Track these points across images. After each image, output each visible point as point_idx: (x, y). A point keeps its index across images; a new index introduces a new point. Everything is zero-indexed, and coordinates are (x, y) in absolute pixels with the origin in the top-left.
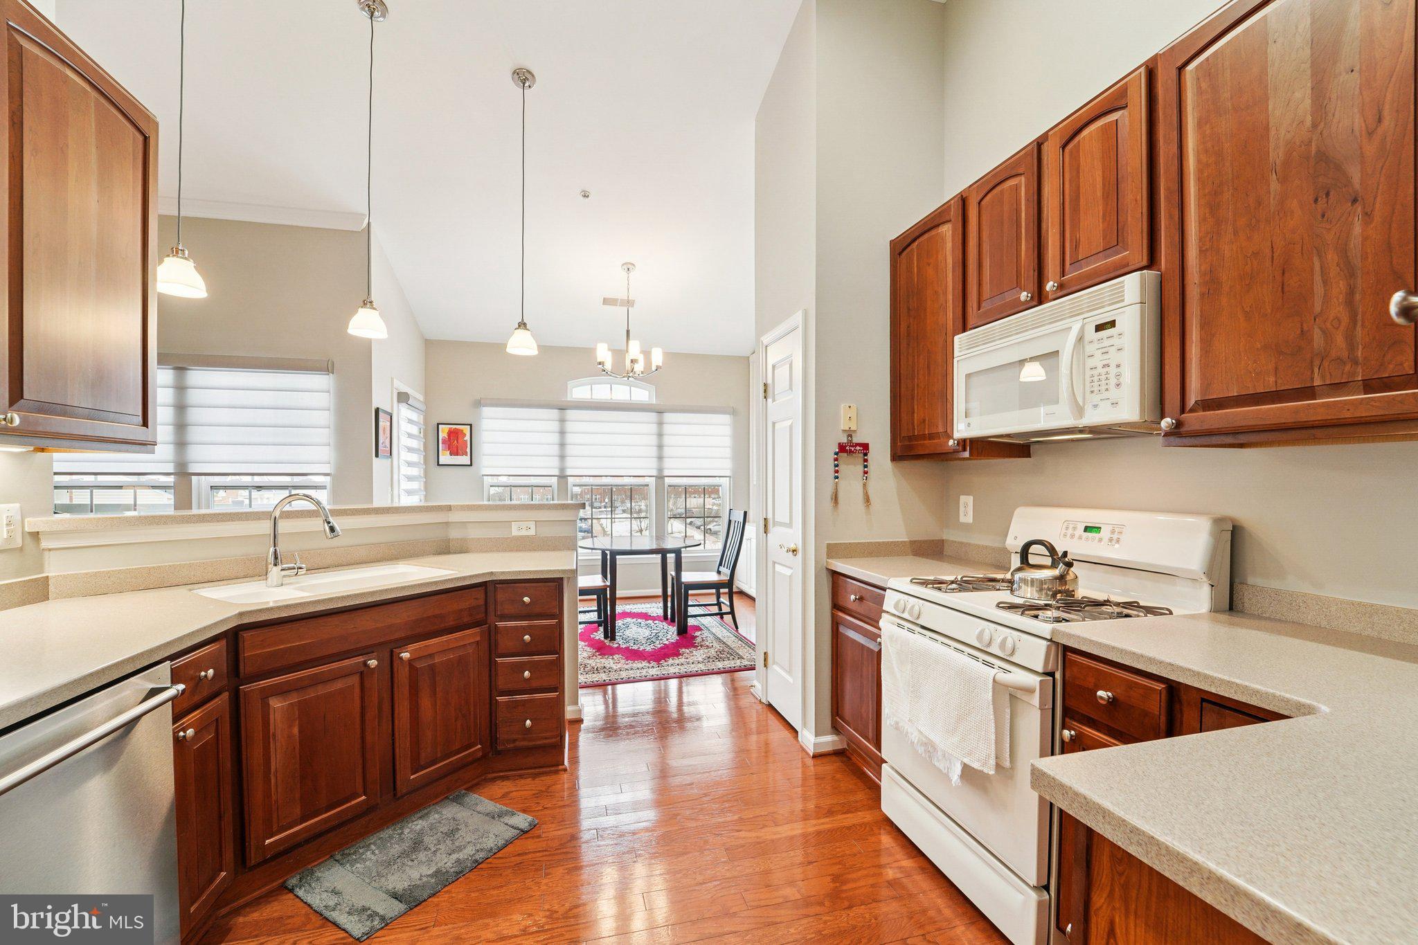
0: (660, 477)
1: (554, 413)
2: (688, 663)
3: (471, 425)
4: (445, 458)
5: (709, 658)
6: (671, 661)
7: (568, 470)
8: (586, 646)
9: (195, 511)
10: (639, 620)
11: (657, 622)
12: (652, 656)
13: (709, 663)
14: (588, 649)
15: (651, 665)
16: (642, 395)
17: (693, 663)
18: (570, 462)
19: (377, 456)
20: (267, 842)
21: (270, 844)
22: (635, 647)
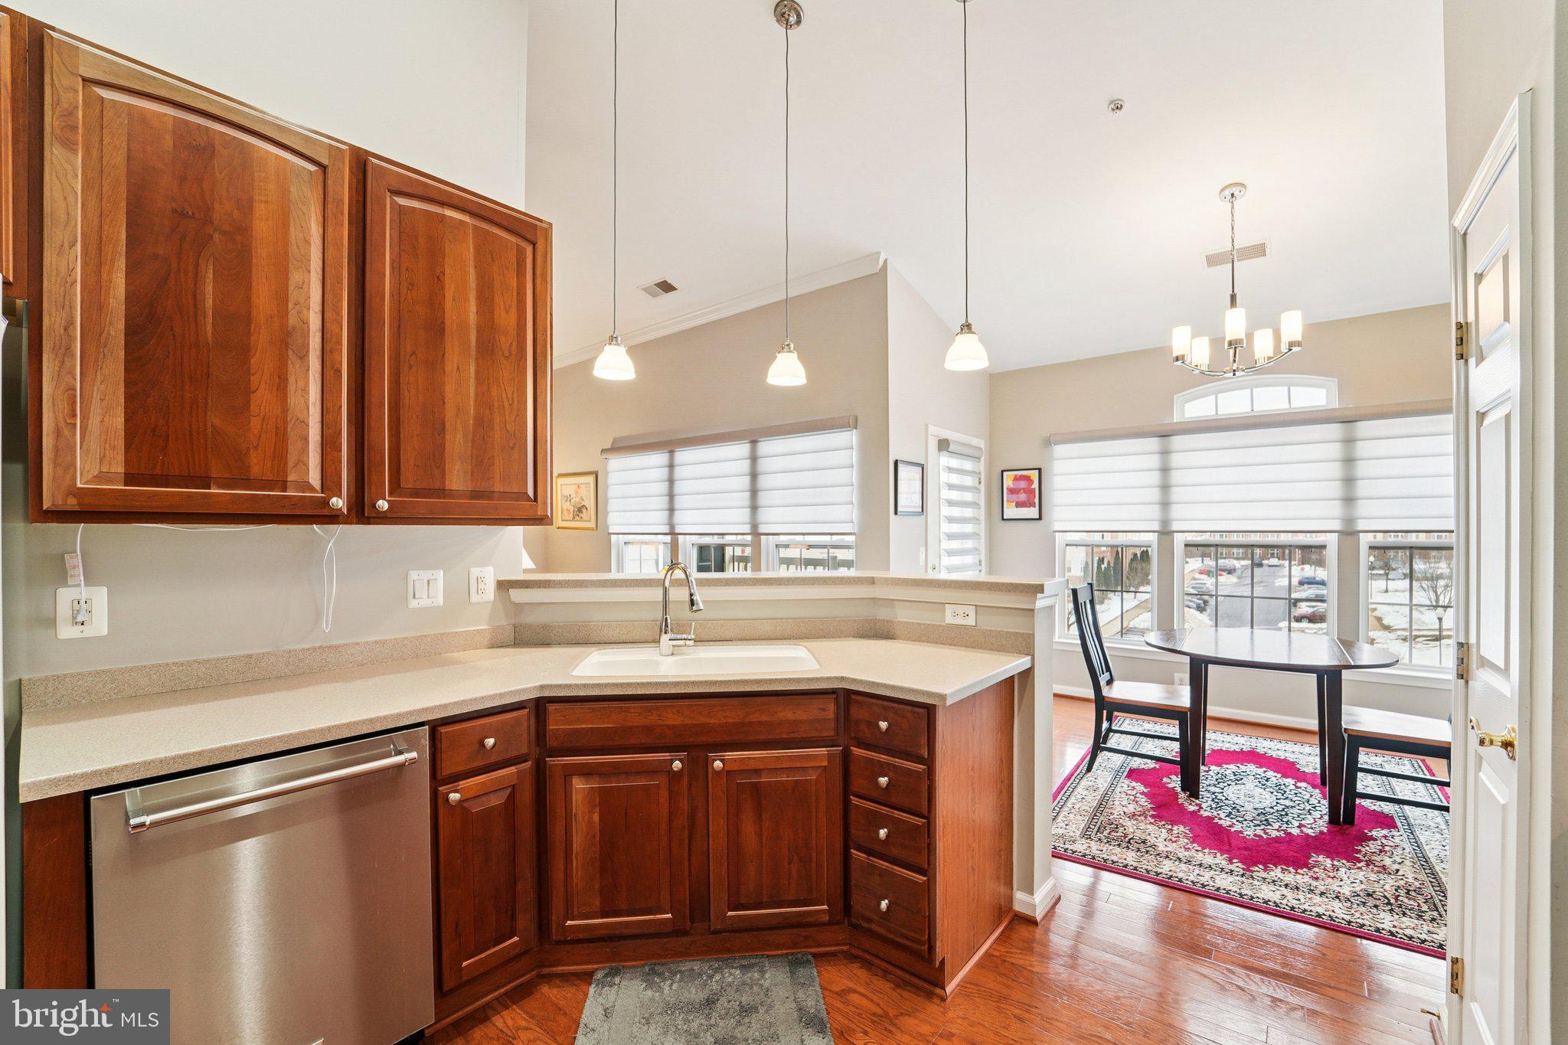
0: (1349, 533)
1: (1153, 443)
2: (1311, 891)
3: (1040, 470)
4: (1011, 511)
5: (1369, 895)
6: (1276, 872)
7: (1174, 523)
8: (1143, 793)
9: (614, 575)
10: (1270, 774)
11: (1303, 785)
12: (1246, 849)
13: (1362, 909)
14: (1143, 800)
15: (1231, 867)
16: (1315, 396)
17: (1322, 894)
18: (1176, 511)
19: (896, 513)
20: (569, 923)
21: (571, 926)
22: (1225, 823)
